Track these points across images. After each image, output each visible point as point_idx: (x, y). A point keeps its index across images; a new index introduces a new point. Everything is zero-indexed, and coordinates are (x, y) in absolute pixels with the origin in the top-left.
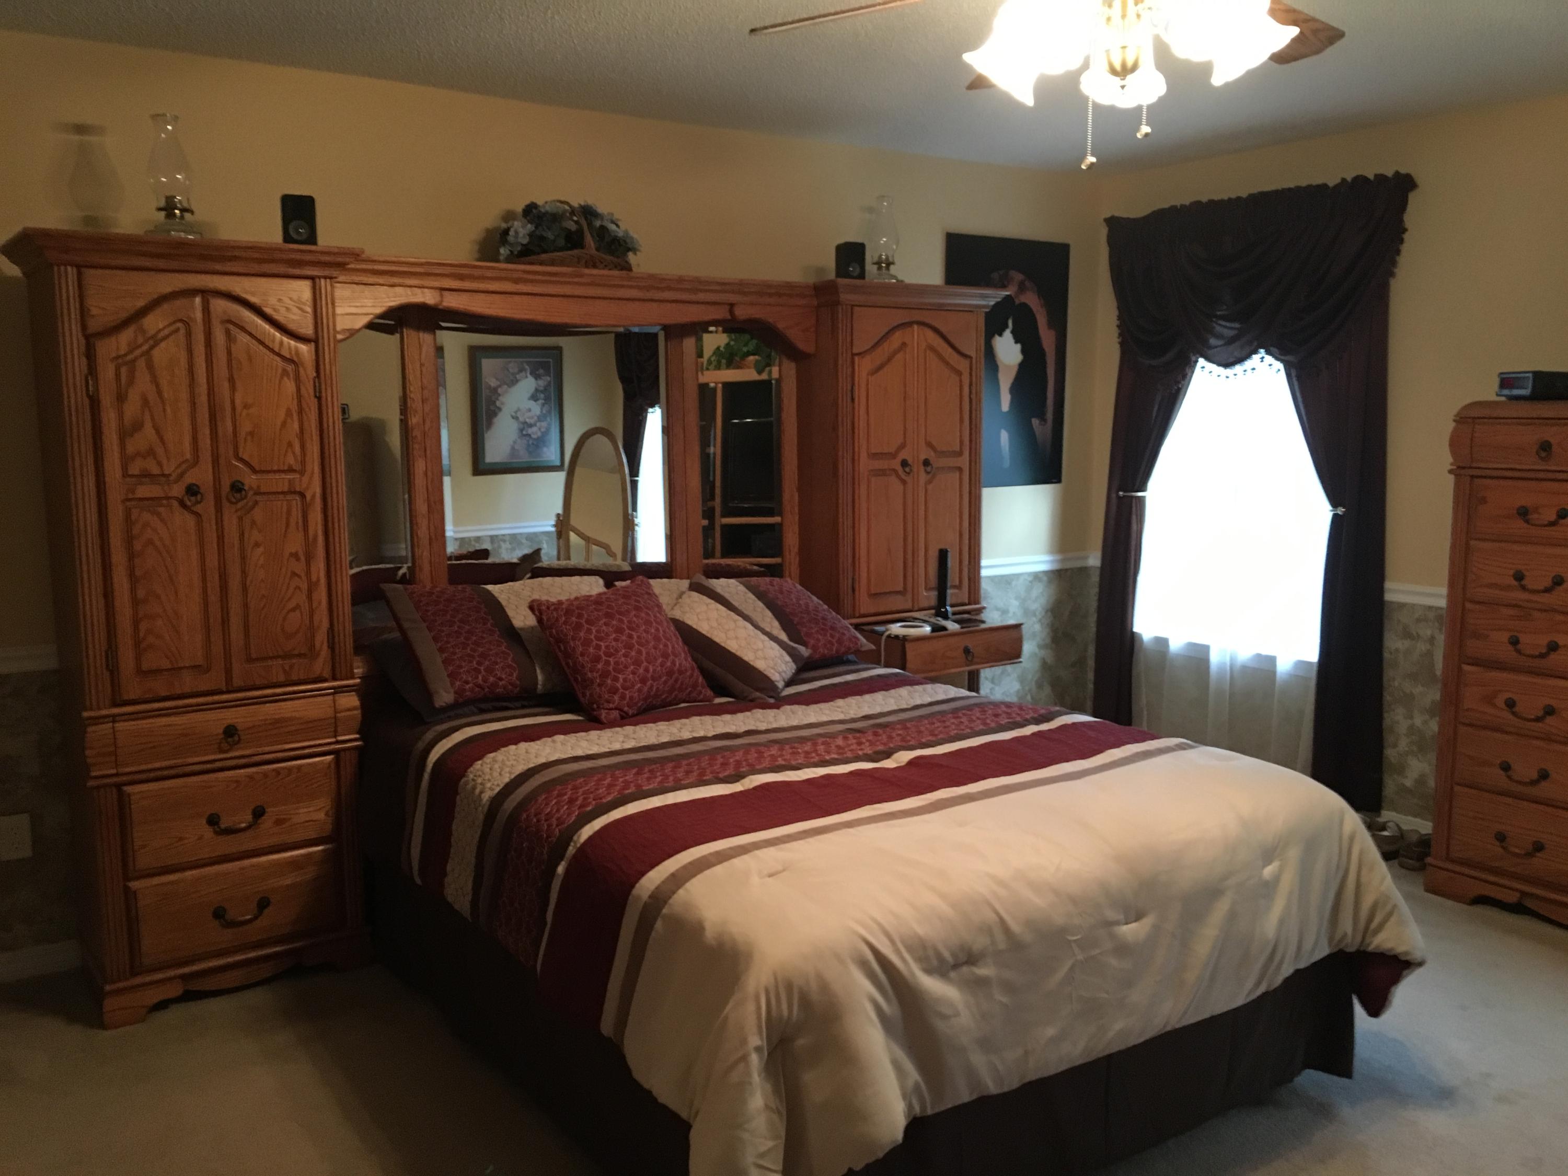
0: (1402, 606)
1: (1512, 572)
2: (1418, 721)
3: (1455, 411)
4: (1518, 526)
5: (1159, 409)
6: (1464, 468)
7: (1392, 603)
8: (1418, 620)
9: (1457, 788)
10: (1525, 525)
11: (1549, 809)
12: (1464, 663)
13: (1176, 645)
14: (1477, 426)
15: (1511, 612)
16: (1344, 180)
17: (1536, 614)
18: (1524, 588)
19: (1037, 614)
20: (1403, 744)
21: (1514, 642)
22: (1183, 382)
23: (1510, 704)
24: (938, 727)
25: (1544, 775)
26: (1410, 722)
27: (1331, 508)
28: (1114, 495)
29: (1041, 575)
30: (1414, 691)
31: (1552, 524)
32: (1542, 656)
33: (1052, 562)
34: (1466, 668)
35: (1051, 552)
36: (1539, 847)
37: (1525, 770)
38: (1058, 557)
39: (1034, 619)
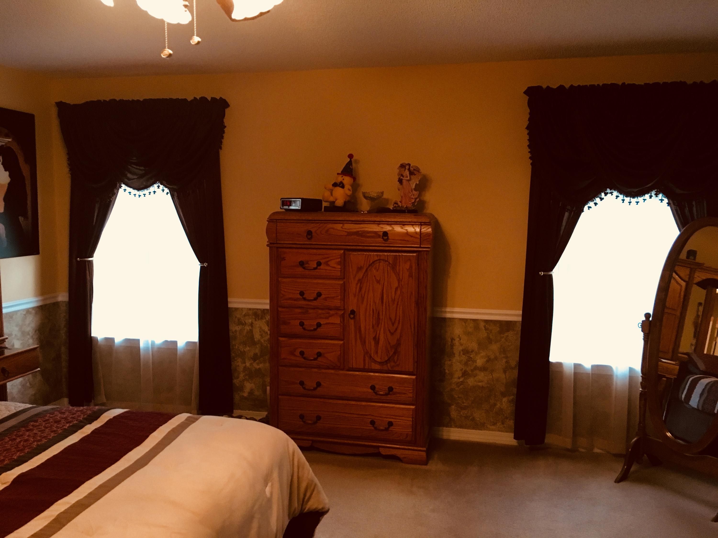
0: (236, 309)
1: (299, 292)
2: (248, 364)
3: (268, 217)
4: (300, 270)
5: (98, 213)
6: (273, 244)
7: (232, 308)
8: (245, 316)
9: (280, 397)
10: (303, 270)
11: (322, 400)
12: (280, 337)
13: (118, 340)
14: (278, 223)
15: (299, 310)
16: (195, 98)
17: (311, 311)
18: (305, 299)
19: (30, 333)
20: (242, 375)
21: (302, 324)
22: (113, 197)
23: (302, 353)
24: (20, 442)
25: (319, 384)
26: (244, 365)
27: (199, 263)
28: (74, 261)
29: (31, 310)
30: (245, 350)
31: (315, 269)
32: (315, 330)
33: (37, 301)
34: (281, 339)
35: (36, 296)
36: (319, 418)
37: (310, 384)
38: (40, 298)
39: (28, 337)
